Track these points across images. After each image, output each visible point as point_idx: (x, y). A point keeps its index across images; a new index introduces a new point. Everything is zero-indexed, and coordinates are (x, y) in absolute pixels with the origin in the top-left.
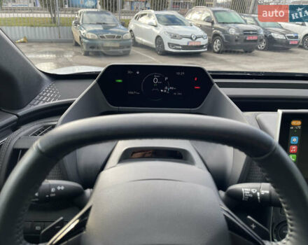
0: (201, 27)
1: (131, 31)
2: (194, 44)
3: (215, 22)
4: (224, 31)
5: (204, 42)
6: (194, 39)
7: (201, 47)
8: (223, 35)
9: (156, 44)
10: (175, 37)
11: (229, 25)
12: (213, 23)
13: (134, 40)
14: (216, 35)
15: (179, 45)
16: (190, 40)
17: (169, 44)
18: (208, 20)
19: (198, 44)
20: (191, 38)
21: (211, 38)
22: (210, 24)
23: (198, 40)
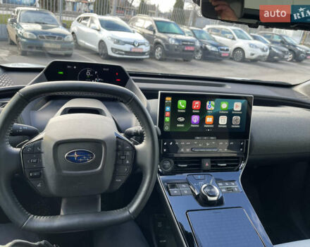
0: (143, 34)
1: (73, 33)
2: (136, 50)
3: (156, 31)
4: (164, 40)
5: (146, 48)
6: (137, 45)
7: (143, 54)
8: (163, 44)
9: (99, 48)
10: (118, 42)
11: (170, 35)
12: (154, 32)
13: (77, 42)
14: (158, 43)
15: (122, 51)
16: (132, 46)
17: (112, 49)
18: (151, 28)
19: (141, 51)
20: (134, 45)
21: (153, 45)
22: (151, 33)
23: (140, 47)
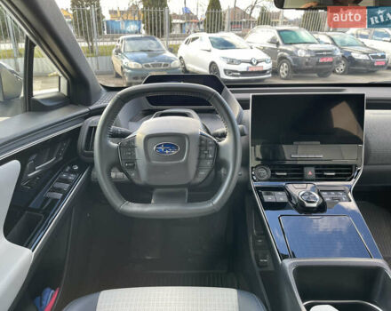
0: (264, 50)
1: (181, 58)
2: (254, 69)
3: (281, 43)
4: (291, 53)
5: (267, 66)
6: (255, 63)
7: (264, 72)
8: (289, 58)
9: (210, 71)
10: (232, 62)
11: (298, 46)
12: (278, 44)
13: (185, 68)
14: (282, 58)
15: (237, 71)
16: (249, 65)
17: (225, 70)
18: (273, 41)
19: (260, 69)
20: (251, 63)
21: (276, 61)
22: (274, 46)
23: (259, 64)
